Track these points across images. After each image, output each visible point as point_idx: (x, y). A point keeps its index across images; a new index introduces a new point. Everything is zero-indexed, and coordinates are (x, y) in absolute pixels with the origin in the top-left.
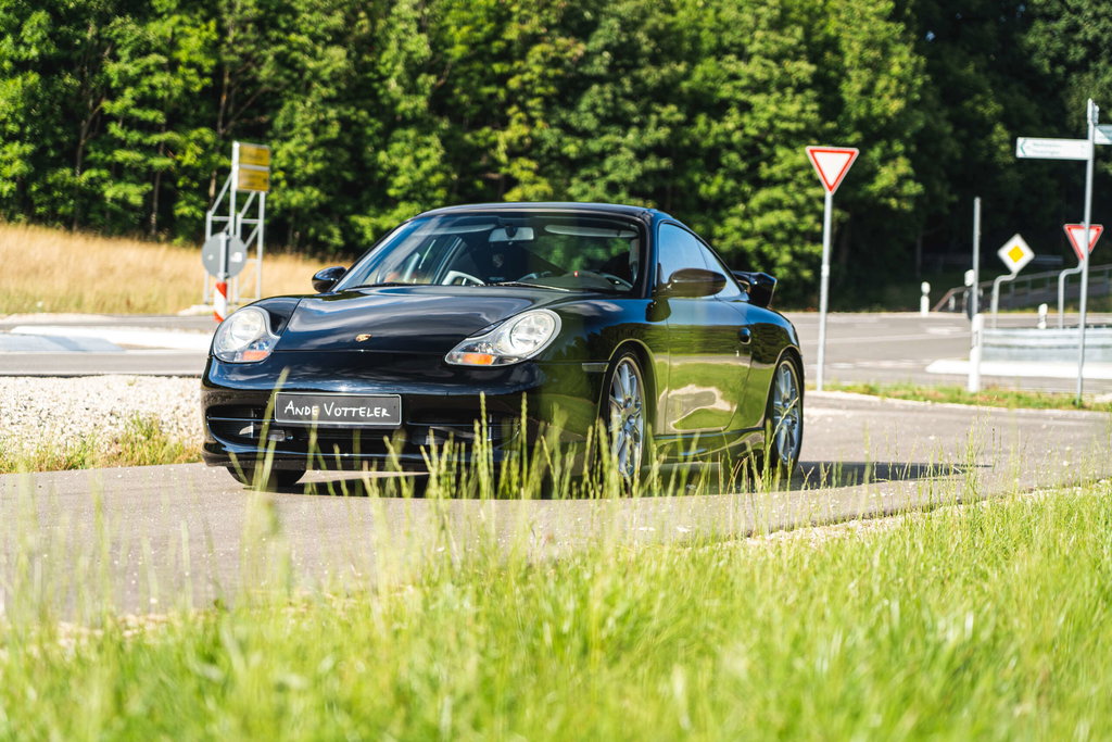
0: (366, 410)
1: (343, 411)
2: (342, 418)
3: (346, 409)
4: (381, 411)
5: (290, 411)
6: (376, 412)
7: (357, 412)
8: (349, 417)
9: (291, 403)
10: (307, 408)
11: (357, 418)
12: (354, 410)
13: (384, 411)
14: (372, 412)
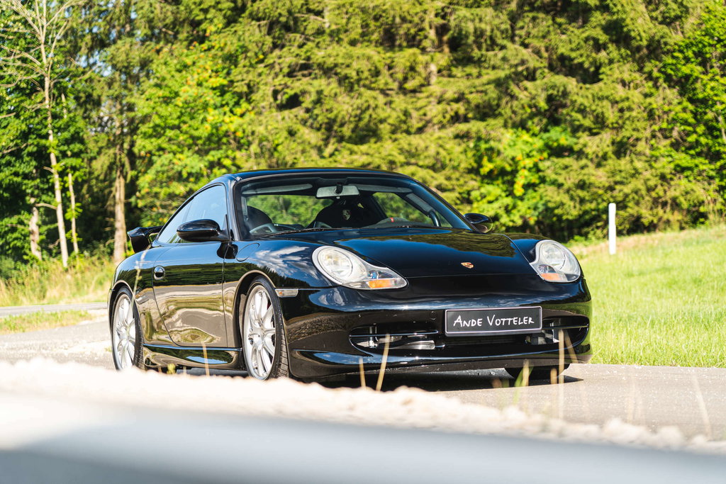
0: (518, 320)
1: (502, 321)
2: (501, 327)
3: (504, 320)
4: (528, 319)
5: (458, 324)
6: (524, 321)
7: (512, 321)
8: (506, 326)
9: (460, 317)
10: (473, 320)
11: (512, 327)
12: (510, 319)
13: (530, 319)
14: (522, 321)
